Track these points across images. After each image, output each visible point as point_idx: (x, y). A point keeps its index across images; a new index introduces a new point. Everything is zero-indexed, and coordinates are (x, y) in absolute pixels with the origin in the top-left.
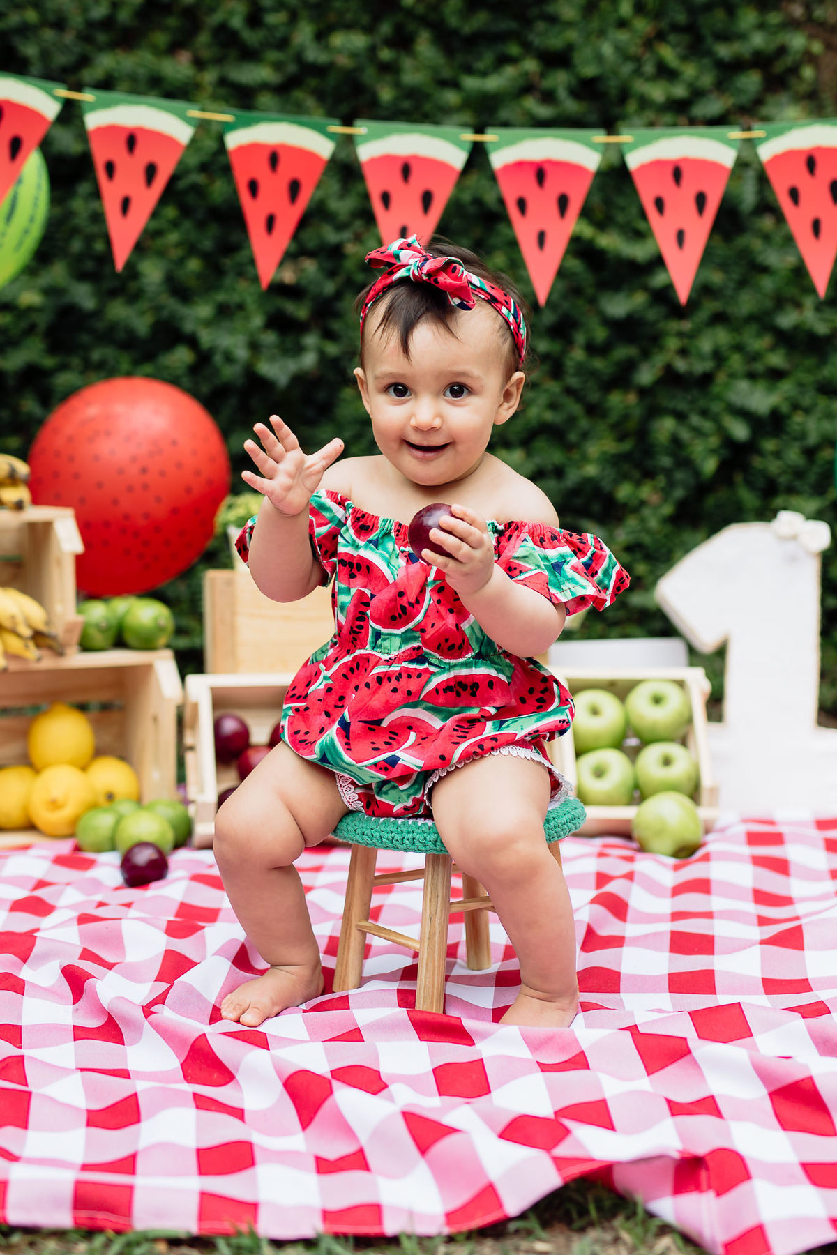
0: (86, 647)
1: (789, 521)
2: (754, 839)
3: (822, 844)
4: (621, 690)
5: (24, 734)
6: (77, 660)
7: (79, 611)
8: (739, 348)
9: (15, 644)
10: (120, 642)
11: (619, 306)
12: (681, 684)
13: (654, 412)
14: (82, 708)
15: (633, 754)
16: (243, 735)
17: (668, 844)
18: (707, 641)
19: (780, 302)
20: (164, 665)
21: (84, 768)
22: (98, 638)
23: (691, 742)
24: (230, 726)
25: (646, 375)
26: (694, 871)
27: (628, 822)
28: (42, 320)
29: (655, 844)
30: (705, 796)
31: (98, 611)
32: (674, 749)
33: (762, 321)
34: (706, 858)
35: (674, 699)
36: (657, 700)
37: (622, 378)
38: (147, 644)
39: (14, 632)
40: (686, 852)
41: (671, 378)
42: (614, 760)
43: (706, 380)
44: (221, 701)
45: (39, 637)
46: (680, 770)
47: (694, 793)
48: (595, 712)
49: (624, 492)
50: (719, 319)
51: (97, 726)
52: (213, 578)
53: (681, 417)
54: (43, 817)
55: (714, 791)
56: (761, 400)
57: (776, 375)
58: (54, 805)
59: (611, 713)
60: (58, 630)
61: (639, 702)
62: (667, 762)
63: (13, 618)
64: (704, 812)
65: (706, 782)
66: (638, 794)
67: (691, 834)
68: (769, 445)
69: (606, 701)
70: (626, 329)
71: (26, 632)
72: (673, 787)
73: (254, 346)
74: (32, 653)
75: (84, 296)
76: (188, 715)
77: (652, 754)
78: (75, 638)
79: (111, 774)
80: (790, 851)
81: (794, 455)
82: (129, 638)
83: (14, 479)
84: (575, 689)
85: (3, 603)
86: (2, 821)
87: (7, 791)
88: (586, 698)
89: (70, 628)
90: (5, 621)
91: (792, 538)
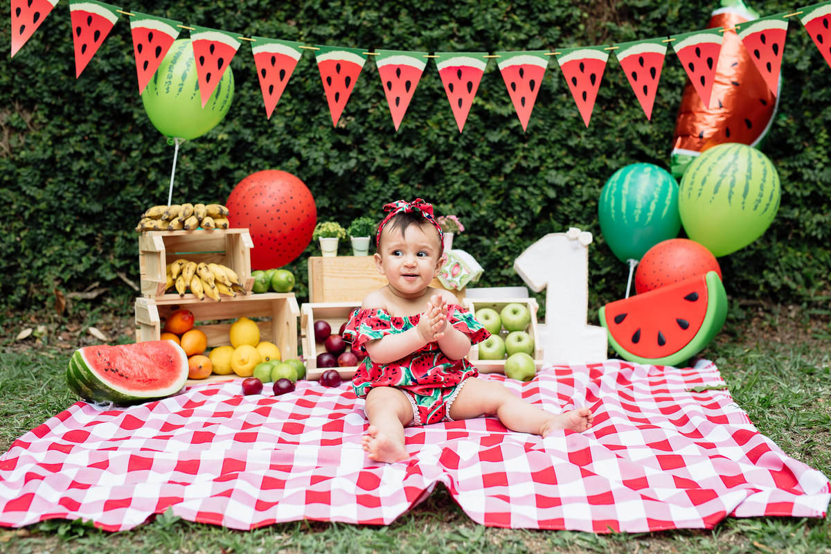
0: (255, 291)
1: (574, 231)
2: (558, 373)
4: (498, 308)
5: (228, 332)
6: (251, 297)
7: (253, 275)
8: (551, 156)
9: (224, 290)
10: (271, 289)
11: (494, 137)
12: (526, 305)
13: (512, 185)
14: (256, 320)
15: (504, 337)
16: (328, 329)
17: (521, 375)
18: (537, 287)
19: (570, 134)
20: (291, 299)
21: (256, 347)
22: (261, 287)
23: (530, 332)
24: (321, 326)
25: (508, 169)
26: (532, 385)
27: (503, 366)
28: (228, 147)
29: (515, 375)
30: (537, 354)
31: (260, 275)
32: (523, 334)
33: (562, 143)
34: (537, 380)
35: (522, 310)
36: (515, 312)
37: (497, 170)
38: (283, 290)
39: (224, 284)
40: (528, 379)
41: (520, 170)
42: (497, 340)
43: (536, 170)
44: (318, 314)
45: (235, 286)
46: (525, 343)
47: (532, 353)
48: (487, 318)
49: (499, 223)
50: (542, 142)
51: (261, 328)
52: (313, 260)
53: (524, 188)
54: (239, 368)
55: (541, 352)
56: (561, 179)
57: (568, 168)
58: (243, 362)
59: (494, 319)
60: (243, 283)
61: (507, 313)
62: (519, 340)
63: (223, 277)
64: (537, 362)
65: (537, 348)
66: (506, 354)
67: (531, 372)
68: (565, 200)
69: (492, 313)
70: (498, 147)
71: (230, 284)
72: (523, 351)
73: (327, 157)
74: (232, 293)
75: (248, 135)
76: (302, 321)
77: (512, 337)
78: (251, 287)
79: (267, 349)
80: (575, 376)
81: (576, 205)
82: (275, 288)
83: (221, 215)
84: (477, 309)
85: (218, 271)
86: (218, 370)
87: (221, 358)
88: (482, 312)
89: (249, 282)
90: (219, 279)
91: (575, 239)
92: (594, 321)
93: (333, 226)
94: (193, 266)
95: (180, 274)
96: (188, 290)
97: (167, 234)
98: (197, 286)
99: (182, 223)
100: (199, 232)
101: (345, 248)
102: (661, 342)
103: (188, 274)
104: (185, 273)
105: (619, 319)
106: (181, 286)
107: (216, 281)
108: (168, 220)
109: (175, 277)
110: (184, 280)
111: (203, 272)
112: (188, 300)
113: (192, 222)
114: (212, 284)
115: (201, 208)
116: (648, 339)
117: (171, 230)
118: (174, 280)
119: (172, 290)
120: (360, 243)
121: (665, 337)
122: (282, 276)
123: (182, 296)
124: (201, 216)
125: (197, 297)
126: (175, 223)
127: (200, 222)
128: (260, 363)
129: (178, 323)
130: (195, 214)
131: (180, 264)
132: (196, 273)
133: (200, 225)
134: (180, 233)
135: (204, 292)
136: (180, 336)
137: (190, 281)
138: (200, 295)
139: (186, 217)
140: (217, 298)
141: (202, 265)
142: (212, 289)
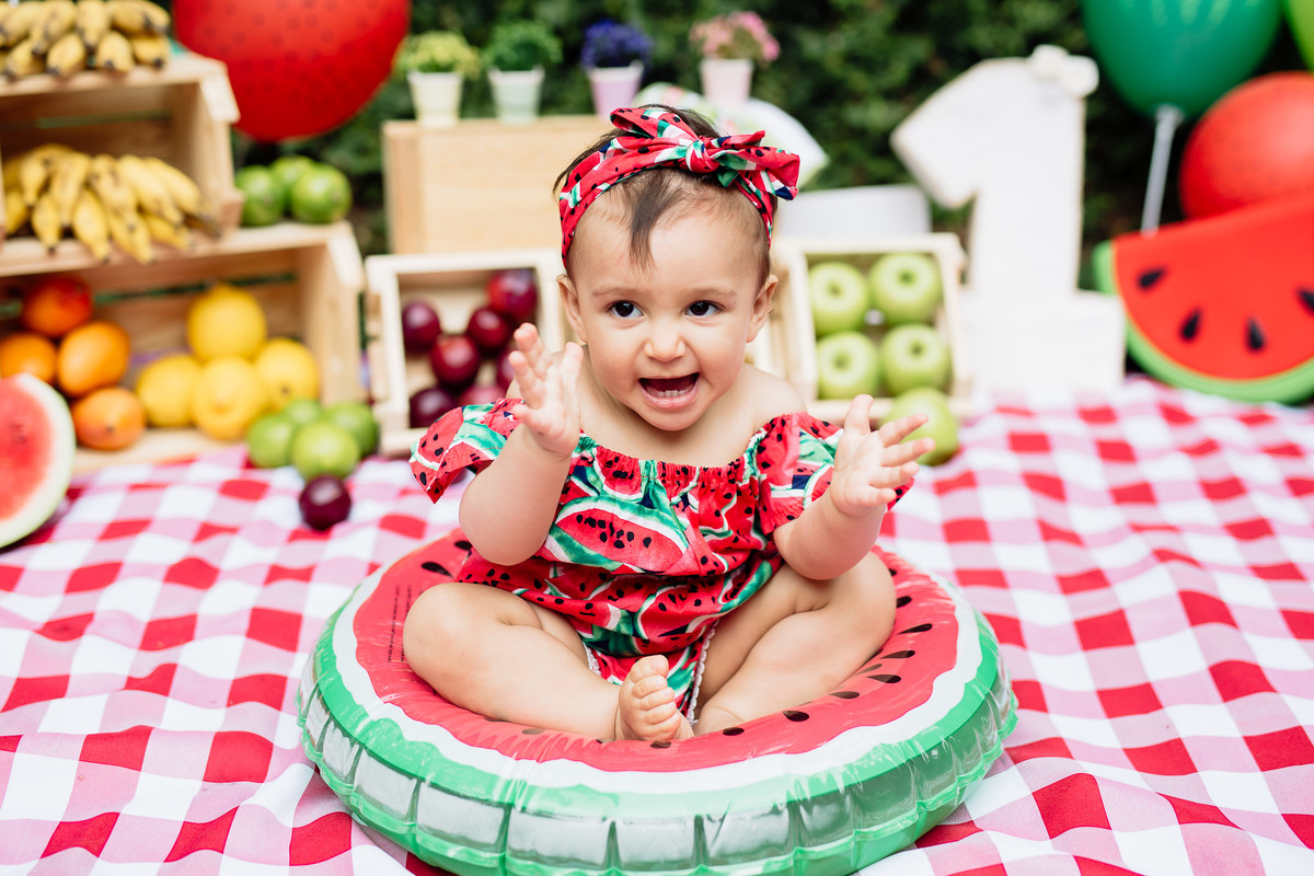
0: (247, 222)
1: (1049, 57)
3: (1092, 450)
4: (863, 264)
5: (183, 317)
6: (239, 241)
7: (238, 184)
9: (163, 230)
10: (288, 211)
12: (929, 256)
15: (879, 338)
16: (434, 326)
18: (953, 196)
20: (340, 242)
21: (251, 358)
22: (260, 214)
23: (941, 323)
24: (419, 317)
30: (958, 388)
31: (260, 182)
32: (923, 335)
34: (969, 480)
35: (923, 271)
36: (906, 278)
38: (320, 218)
39: (160, 215)
42: (857, 348)
44: (408, 285)
45: (190, 221)
46: (930, 364)
47: (945, 385)
48: (835, 291)
51: (266, 305)
54: (207, 419)
55: (970, 384)
58: (220, 409)
59: (852, 291)
60: (212, 210)
61: (885, 278)
62: (917, 350)
63: (158, 201)
64: (959, 405)
65: (961, 372)
69: (847, 277)
71: (175, 217)
72: (921, 383)
74: (184, 238)
76: (370, 303)
77: (900, 341)
78: (235, 217)
79: (284, 362)
80: (1061, 464)
82: (300, 212)
83: (148, 31)
84: (813, 262)
85: (146, 177)
86: (160, 417)
87: (166, 385)
88: (827, 273)
89: (227, 208)
90: (149, 204)
91: (1052, 79)
92: (1087, 281)
93: (445, 46)
94: (74, 167)
95: (45, 188)
96: (68, 233)
98: (90, 224)
99: (40, 60)
100: (87, 81)
101: (477, 99)
102: (1254, 343)
103: (67, 188)
104: (56, 188)
105: (1148, 280)
106: (47, 222)
107: (141, 210)
108: (5, 50)
109: (30, 197)
110: (58, 207)
111: (105, 185)
112: (69, 258)
113: (66, 54)
114: (132, 217)
115: (92, 11)
116: (1221, 333)
117: (12, 78)
118: (30, 209)
119: (26, 230)
120: (518, 88)
121: (1265, 330)
122: (319, 183)
123: (52, 251)
124: (91, 38)
125: (88, 250)
126: (21, 57)
127: (91, 52)
128: (269, 411)
129: (49, 312)
130: (74, 29)
131: (46, 163)
132: (88, 185)
133: (89, 61)
134: (36, 84)
135: (111, 237)
136: (56, 341)
137: (73, 210)
138: (102, 250)
139: (51, 40)
140: (146, 253)
141: (102, 164)
142: (132, 229)
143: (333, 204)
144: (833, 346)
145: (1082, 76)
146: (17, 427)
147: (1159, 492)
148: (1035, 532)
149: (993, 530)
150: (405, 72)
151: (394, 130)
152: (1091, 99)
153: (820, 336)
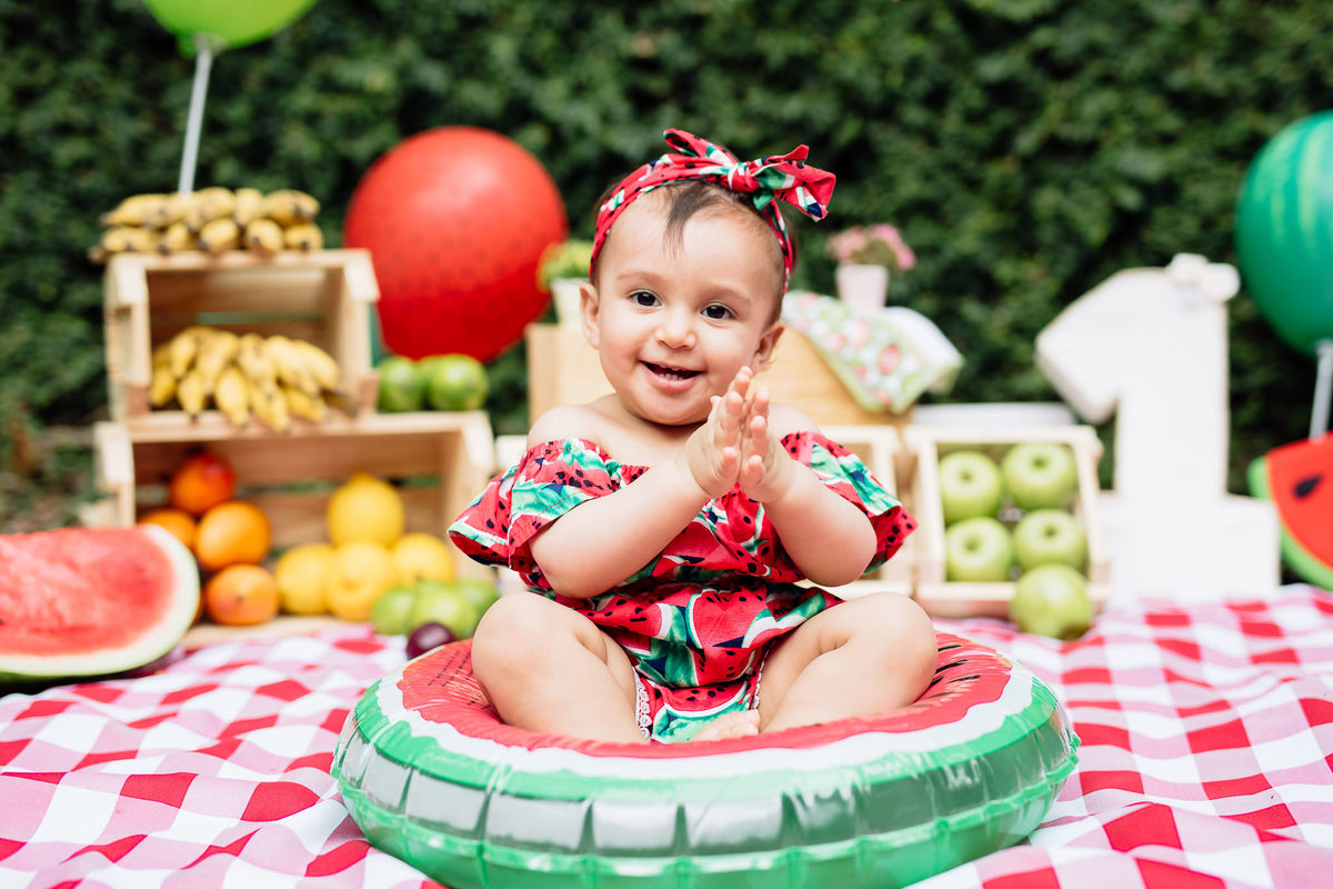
0: (384, 406)
1: (1188, 266)
2: (1154, 620)
3: (1235, 627)
4: (996, 453)
5: (321, 511)
6: (374, 424)
7: (375, 369)
8: (1128, 111)
9: (301, 403)
10: (427, 403)
11: (994, 68)
12: (1067, 447)
13: (1036, 182)
14: (396, 483)
15: (1010, 526)
17: (1053, 624)
18: (1095, 401)
19: (1172, 60)
20: (474, 428)
21: (389, 546)
22: (399, 398)
23: (1078, 510)
25: (1027, 141)
26: (1084, 657)
27: (1004, 604)
29: (1036, 623)
30: (1095, 572)
31: (401, 371)
32: (1058, 519)
33: (1153, 80)
34: (1099, 641)
35: (1057, 458)
36: (1039, 463)
37: (1000, 147)
38: (456, 404)
39: (298, 388)
40: (1073, 635)
41: (1055, 147)
42: (991, 535)
43: (1089, 149)
45: (327, 395)
46: (1065, 543)
47: (1083, 567)
48: (967, 477)
49: (1005, 270)
50: (1107, 80)
53: (1065, 187)
54: (340, 601)
55: (1107, 566)
56: (1150, 165)
57: (1167, 140)
58: (350, 585)
59: (985, 481)
60: (350, 387)
61: (1018, 466)
62: (1050, 533)
63: (296, 374)
64: (1096, 591)
65: (1097, 556)
66: (1016, 569)
67: (1078, 615)
68: (1162, 215)
69: (981, 467)
70: (1004, 93)
71: (311, 387)
72: (1057, 561)
73: (607, 118)
74: (319, 411)
77: (1032, 526)
78: (371, 397)
79: (420, 553)
80: (1198, 633)
82: (437, 400)
83: (298, 218)
84: (943, 452)
85: (290, 357)
86: (293, 604)
87: (303, 573)
88: (956, 463)
89: (364, 386)
90: (288, 377)
91: (1192, 285)
92: (1239, 486)
94: (224, 344)
95: (192, 365)
96: (211, 404)
97: (155, 262)
98: (232, 394)
99: (195, 237)
100: (236, 259)
103: (212, 361)
104: (203, 362)
105: (1305, 489)
106: (192, 395)
107: (280, 383)
108: (162, 230)
109: (179, 373)
110: (203, 379)
112: (211, 428)
113: (220, 233)
114: (270, 386)
115: (249, 202)
117: (164, 252)
118: (178, 381)
119: (173, 404)
122: (457, 372)
123: (194, 418)
124: (243, 218)
125: (229, 421)
126: (177, 236)
127: (242, 231)
128: (396, 587)
129: (193, 486)
130: (230, 216)
131: (198, 342)
132: (233, 363)
133: (242, 242)
134: (187, 260)
135: (250, 409)
136: (197, 517)
137: (217, 380)
138: (240, 416)
139: (206, 221)
140: (281, 420)
141: (249, 342)
142: (269, 398)
143: (470, 390)
144: (961, 532)
145: (1222, 281)
146: (140, 570)
147: (1302, 655)
148: (1161, 677)
149: (1115, 676)
150: (549, 281)
151: (537, 335)
152: (1232, 304)
153: (949, 523)
